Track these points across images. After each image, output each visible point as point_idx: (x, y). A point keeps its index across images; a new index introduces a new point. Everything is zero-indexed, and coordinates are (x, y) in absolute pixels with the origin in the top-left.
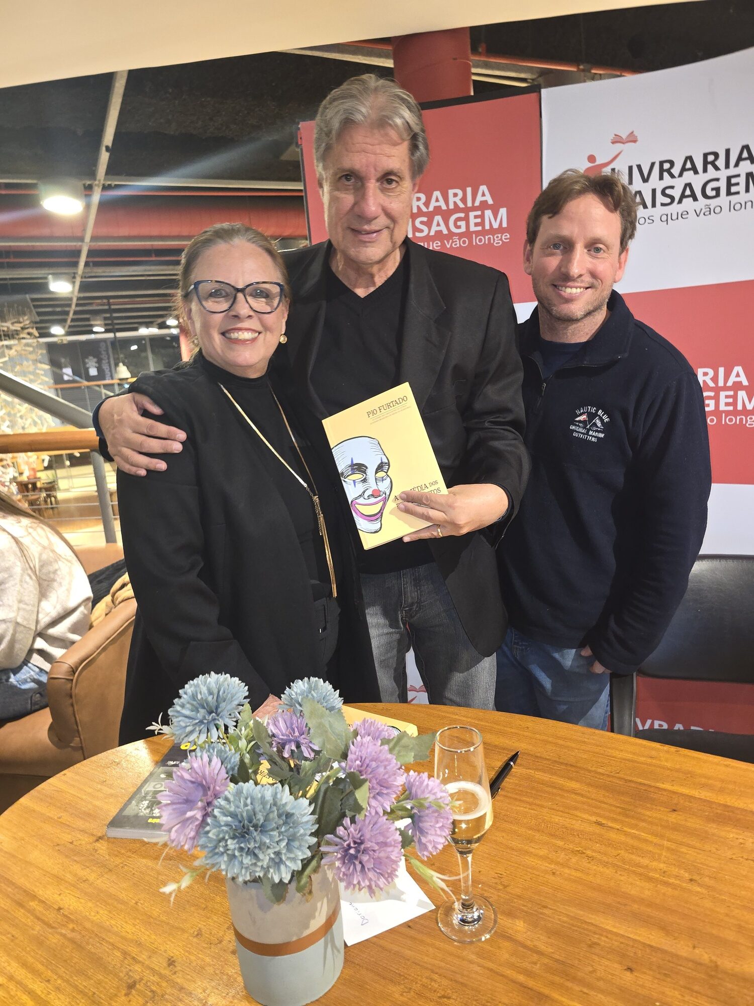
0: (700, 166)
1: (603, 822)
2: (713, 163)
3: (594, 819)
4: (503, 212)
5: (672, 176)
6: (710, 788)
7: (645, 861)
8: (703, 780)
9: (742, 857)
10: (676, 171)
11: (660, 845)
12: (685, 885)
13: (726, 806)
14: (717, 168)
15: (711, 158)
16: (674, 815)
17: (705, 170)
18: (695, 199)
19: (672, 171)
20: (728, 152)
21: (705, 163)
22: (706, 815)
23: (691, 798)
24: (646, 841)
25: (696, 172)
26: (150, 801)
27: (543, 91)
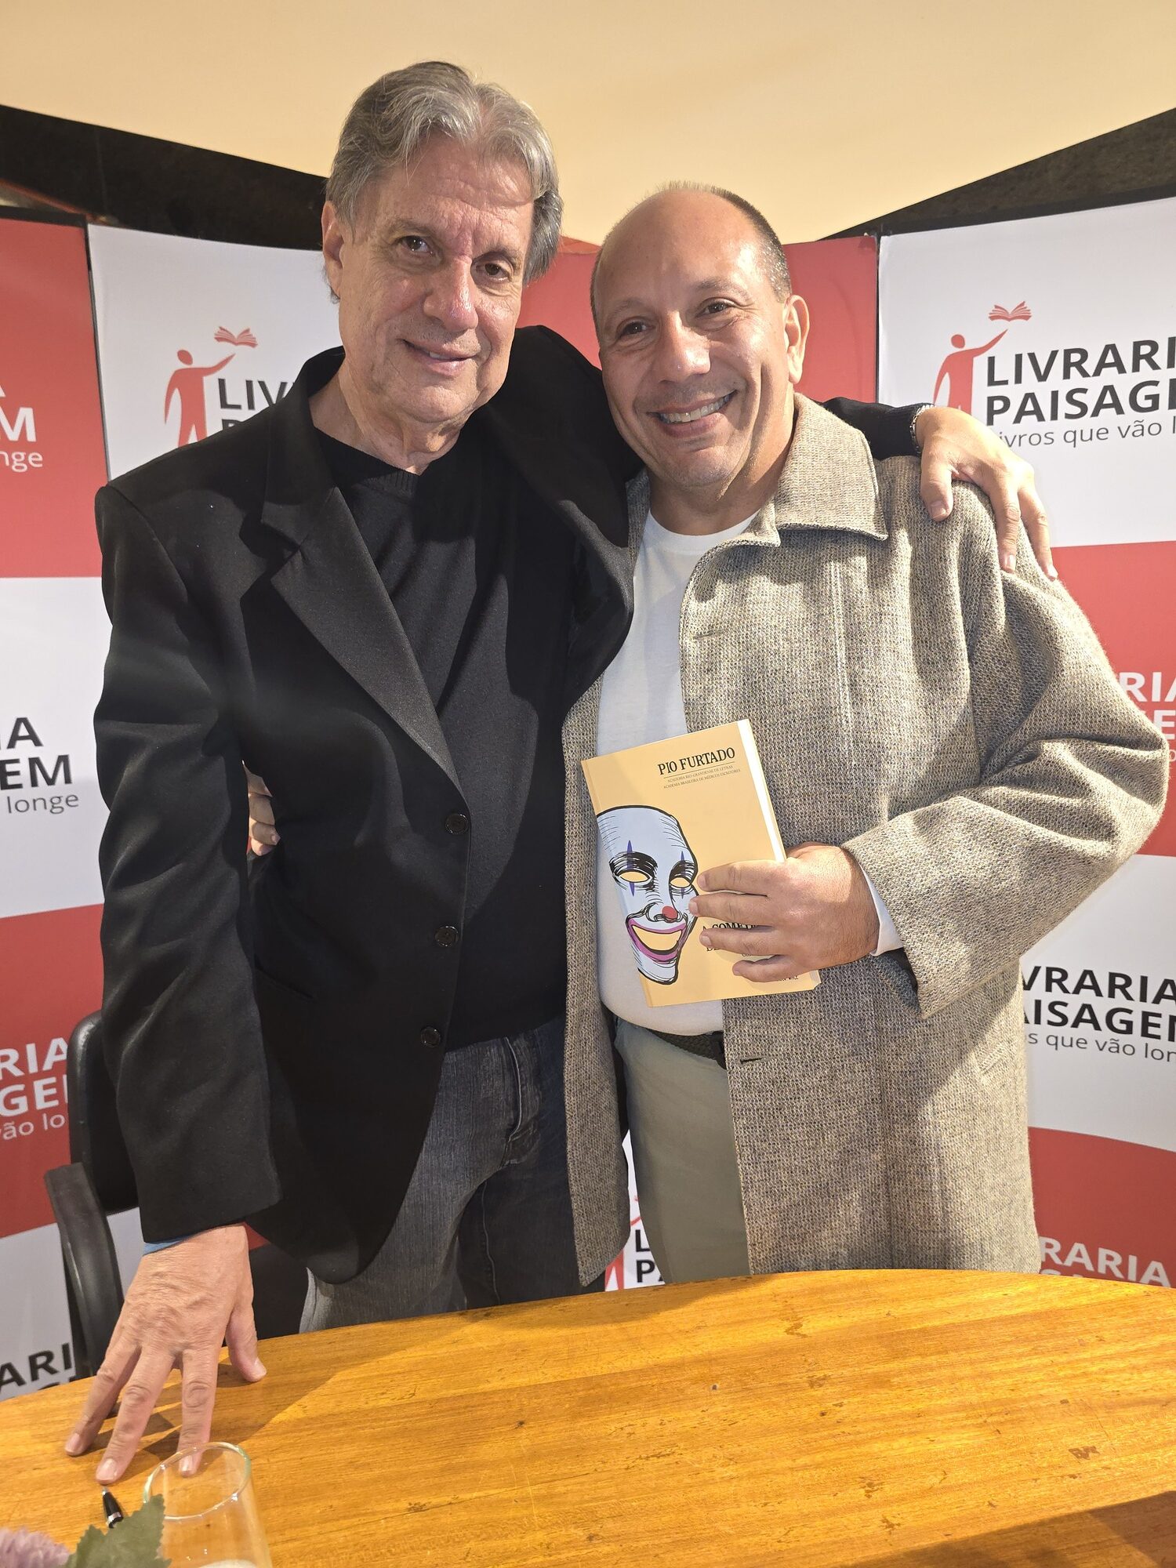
1: (423, 1503)
3: (404, 1505)
4: (26, 414)
7: (513, 1542)
9: (640, 1458)
11: (523, 1499)
12: (586, 1551)
13: (587, 1380)
16: (523, 1432)
22: (567, 1410)
23: (535, 1389)
24: (501, 1502)
27: (91, 228)
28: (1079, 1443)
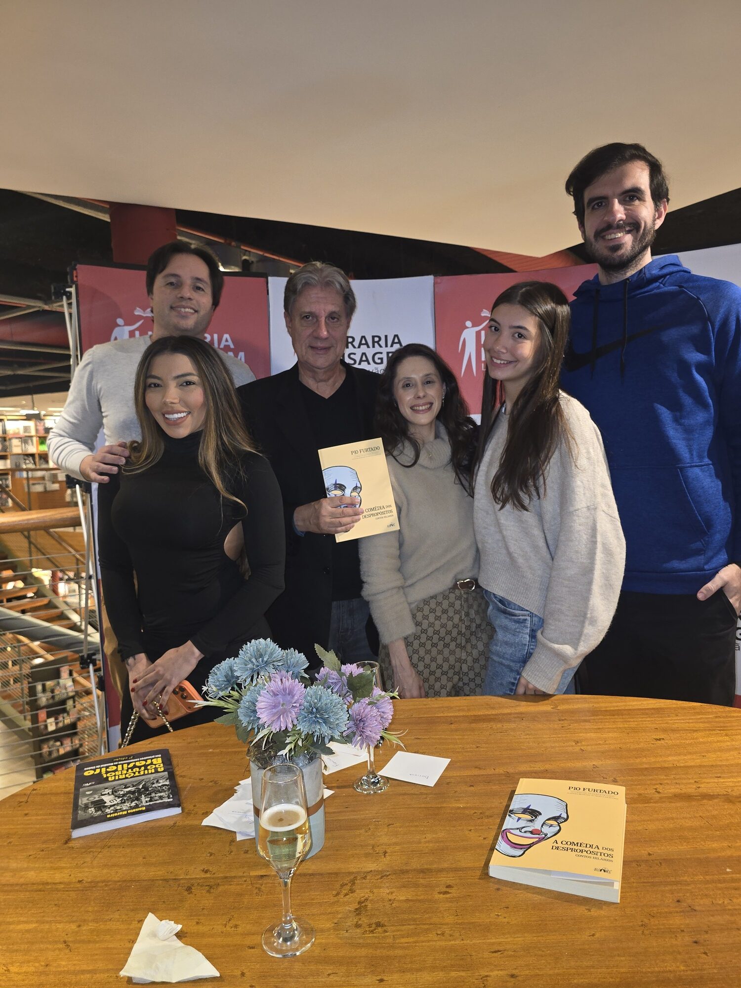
0: (370, 344)
2: (378, 342)
4: (242, 355)
5: (354, 347)
6: (463, 710)
8: (457, 708)
9: (495, 732)
10: (356, 344)
14: (381, 346)
15: (376, 339)
16: (453, 725)
17: (374, 346)
18: (369, 363)
19: (354, 343)
20: (386, 336)
21: (374, 342)
23: (456, 717)
24: (446, 739)
25: (368, 347)
26: (95, 808)
27: (270, 278)
28: (658, 737)
